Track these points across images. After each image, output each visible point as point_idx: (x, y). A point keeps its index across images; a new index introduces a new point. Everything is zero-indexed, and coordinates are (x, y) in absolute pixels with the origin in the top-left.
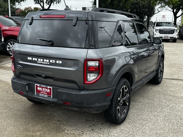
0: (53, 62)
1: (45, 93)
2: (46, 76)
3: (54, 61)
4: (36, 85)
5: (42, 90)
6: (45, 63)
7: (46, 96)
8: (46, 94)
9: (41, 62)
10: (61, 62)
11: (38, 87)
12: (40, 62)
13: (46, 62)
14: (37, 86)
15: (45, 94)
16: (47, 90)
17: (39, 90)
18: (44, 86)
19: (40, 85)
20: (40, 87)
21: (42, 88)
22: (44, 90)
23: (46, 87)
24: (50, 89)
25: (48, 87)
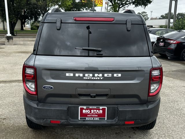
1: (95, 116)
2: (96, 94)
3: (110, 75)
4: (80, 107)
5: (90, 113)
6: (96, 78)
7: (97, 119)
8: (96, 117)
9: (91, 78)
10: (120, 75)
11: (83, 110)
12: (88, 78)
13: (98, 77)
14: (82, 109)
15: (94, 117)
16: (98, 111)
17: (86, 113)
18: (94, 107)
19: (86, 107)
20: (87, 109)
21: (91, 109)
22: (94, 111)
23: (97, 107)
24: (104, 110)
25: (99, 107)
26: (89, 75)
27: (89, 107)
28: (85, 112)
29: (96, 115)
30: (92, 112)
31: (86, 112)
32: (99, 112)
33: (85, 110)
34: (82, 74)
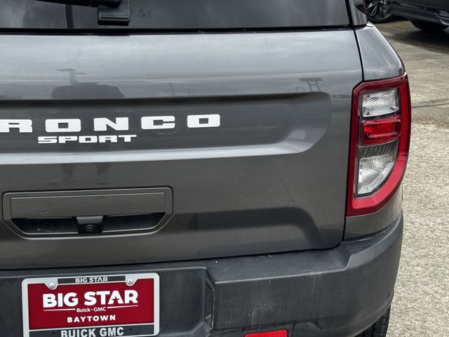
0: (165, 126)
1: (104, 318)
2: (105, 217)
3: (169, 122)
5: (81, 305)
6: (103, 139)
7: (114, 332)
8: (109, 322)
9: (74, 138)
10: (214, 120)
11: (45, 296)
12: (62, 140)
13: (110, 131)
14: (37, 292)
15: (100, 323)
16: (119, 296)
17: (57, 307)
18: (95, 279)
19: (60, 281)
20: (63, 290)
21: (81, 291)
22: (98, 298)
23: (109, 279)
24: (144, 288)
25: (124, 278)
26: (65, 125)
27: (73, 280)
28: (54, 304)
29: (108, 312)
30: (86, 303)
31: (60, 305)
32: (120, 301)
33: (53, 296)
34: (29, 122)
